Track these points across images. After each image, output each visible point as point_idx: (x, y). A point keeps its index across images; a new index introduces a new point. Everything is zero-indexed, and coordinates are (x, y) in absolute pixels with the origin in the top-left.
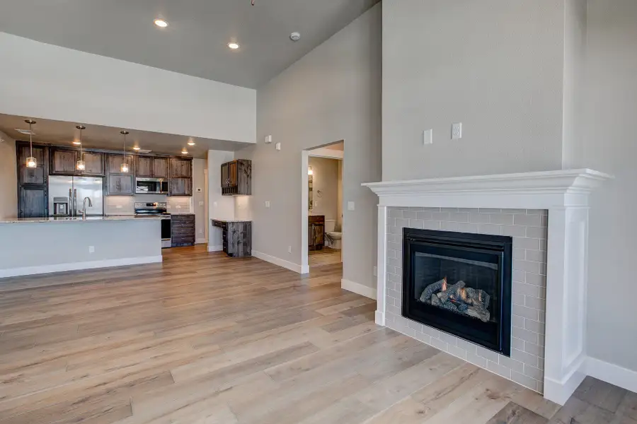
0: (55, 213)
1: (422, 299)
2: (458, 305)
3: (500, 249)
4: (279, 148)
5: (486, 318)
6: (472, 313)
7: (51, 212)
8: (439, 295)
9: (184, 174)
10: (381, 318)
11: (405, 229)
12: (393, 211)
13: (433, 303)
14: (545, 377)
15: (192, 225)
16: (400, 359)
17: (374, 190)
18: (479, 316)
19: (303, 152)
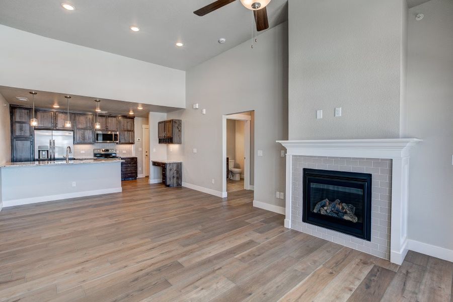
0: (39, 157)
1: (315, 211)
2: (337, 214)
3: (365, 180)
4: (205, 113)
5: (355, 220)
6: (346, 218)
7: (37, 157)
8: (325, 208)
9: (129, 128)
10: (288, 224)
11: (304, 170)
12: (296, 158)
13: (322, 213)
14: (391, 251)
15: (135, 165)
16: (308, 246)
17: (283, 145)
18: (351, 220)
19: (223, 116)
